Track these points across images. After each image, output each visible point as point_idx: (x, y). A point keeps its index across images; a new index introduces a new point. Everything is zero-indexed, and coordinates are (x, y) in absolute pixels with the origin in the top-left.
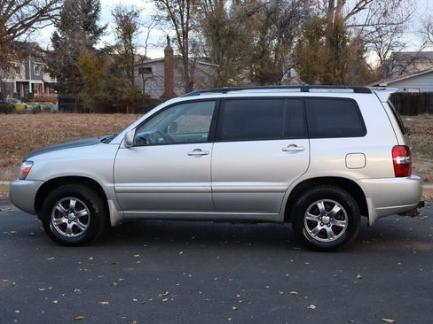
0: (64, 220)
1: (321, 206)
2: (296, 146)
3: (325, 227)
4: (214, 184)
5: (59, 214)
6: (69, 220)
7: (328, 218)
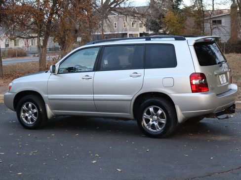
0: (27, 115)
1: (151, 109)
2: (137, 73)
3: (154, 123)
4: (95, 95)
5: (24, 112)
6: (29, 115)
7: (156, 117)
